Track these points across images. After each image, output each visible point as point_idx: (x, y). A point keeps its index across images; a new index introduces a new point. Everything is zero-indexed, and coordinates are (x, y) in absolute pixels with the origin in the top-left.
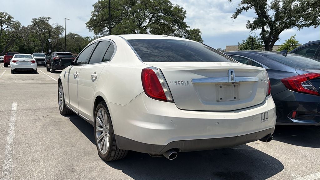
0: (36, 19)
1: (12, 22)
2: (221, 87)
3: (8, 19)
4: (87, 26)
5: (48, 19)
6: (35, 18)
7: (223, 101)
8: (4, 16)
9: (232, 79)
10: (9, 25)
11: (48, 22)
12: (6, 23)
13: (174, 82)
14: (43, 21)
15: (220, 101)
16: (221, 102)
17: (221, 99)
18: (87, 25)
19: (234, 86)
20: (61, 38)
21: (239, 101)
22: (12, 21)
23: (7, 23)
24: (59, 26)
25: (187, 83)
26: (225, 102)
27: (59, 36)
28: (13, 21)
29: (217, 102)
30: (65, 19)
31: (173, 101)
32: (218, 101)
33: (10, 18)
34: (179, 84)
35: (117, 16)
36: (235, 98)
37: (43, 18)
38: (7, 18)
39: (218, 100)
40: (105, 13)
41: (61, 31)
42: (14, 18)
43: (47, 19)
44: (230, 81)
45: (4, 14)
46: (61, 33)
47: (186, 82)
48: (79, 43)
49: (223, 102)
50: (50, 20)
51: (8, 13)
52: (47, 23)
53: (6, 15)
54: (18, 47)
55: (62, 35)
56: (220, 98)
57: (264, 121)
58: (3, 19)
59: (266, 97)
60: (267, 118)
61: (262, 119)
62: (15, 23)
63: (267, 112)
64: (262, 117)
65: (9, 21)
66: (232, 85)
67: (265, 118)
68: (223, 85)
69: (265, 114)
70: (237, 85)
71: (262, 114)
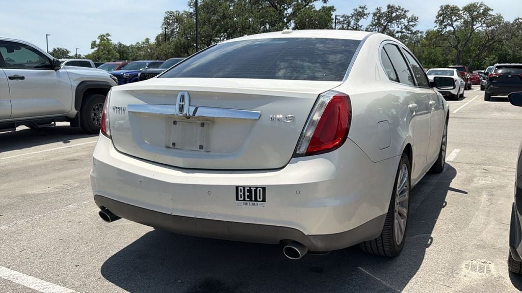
1: (489, 17)
2: (175, 123)
3: (483, 13)
7: (177, 149)
8: (479, 7)
10: (484, 21)
12: (480, 19)
13: (113, 108)
15: (171, 148)
16: (171, 150)
17: (174, 144)
19: (202, 125)
21: (209, 153)
22: (490, 15)
23: (482, 19)
25: (123, 111)
26: (180, 151)
28: (492, 15)
29: (166, 149)
31: (111, 138)
32: (168, 147)
33: (487, 10)
34: (117, 111)
36: (201, 147)
38: (481, 11)
39: (168, 145)
42: (492, 10)
44: (176, 113)
45: (478, 6)
47: (123, 109)
49: (175, 150)
51: (485, 3)
53: (481, 7)
54: (497, 57)
56: (173, 142)
57: (248, 204)
58: (476, 13)
59: (292, 157)
60: (258, 199)
61: (240, 199)
62: (494, 18)
63: (262, 188)
64: (240, 193)
65: (484, 16)
66: (198, 122)
67: (253, 199)
68: (179, 120)
69: (253, 189)
70: (209, 124)
71: (239, 188)
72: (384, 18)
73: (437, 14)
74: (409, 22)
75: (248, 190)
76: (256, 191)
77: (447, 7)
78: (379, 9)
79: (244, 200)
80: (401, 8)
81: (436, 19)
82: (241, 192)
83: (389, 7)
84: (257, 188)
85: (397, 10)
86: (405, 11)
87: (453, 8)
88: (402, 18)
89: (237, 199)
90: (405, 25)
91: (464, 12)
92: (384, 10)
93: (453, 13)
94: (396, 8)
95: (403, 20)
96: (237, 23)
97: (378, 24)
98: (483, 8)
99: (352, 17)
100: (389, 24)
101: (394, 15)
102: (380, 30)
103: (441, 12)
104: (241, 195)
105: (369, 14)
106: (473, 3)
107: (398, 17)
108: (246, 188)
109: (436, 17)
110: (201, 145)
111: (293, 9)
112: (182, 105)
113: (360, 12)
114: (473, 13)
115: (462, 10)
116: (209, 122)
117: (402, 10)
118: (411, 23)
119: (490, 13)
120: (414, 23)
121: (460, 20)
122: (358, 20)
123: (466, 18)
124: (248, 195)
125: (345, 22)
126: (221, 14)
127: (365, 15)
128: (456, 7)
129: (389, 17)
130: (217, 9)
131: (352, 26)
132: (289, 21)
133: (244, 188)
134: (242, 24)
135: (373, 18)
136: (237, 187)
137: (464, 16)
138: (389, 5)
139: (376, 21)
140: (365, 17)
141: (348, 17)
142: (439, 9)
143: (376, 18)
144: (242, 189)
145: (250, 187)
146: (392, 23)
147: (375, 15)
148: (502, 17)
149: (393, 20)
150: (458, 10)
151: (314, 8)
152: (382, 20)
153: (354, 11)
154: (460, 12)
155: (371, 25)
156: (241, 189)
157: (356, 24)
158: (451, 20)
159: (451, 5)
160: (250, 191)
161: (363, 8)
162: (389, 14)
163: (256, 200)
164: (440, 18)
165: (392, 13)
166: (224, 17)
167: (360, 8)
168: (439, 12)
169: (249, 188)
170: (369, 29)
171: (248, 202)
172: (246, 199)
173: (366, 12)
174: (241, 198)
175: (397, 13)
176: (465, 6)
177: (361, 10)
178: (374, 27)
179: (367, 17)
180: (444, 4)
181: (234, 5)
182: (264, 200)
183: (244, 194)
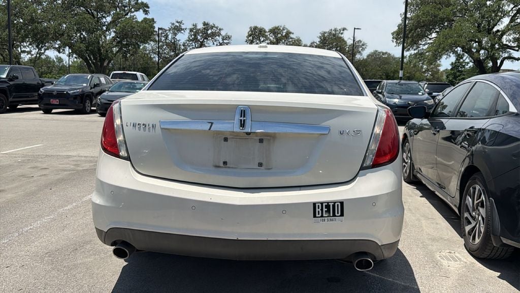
0: (325, 33)
1: (291, 40)
2: (226, 140)
3: (285, 36)
4: (393, 38)
5: (343, 30)
6: (324, 31)
7: (229, 167)
8: (282, 31)
9: (243, 124)
11: (342, 36)
12: (283, 41)
13: (132, 125)
14: (334, 35)
15: (222, 167)
16: (223, 169)
17: (225, 163)
18: (393, 35)
19: (261, 141)
20: (359, 61)
21: (270, 171)
22: (291, 38)
23: (285, 41)
24: (358, 41)
25: (151, 128)
26: (234, 170)
27: (357, 56)
28: (293, 38)
29: (214, 168)
30: (355, 29)
31: (128, 158)
32: (217, 167)
33: (288, 33)
34: (139, 129)
35: (445, 16)
36: (260, 165)
37: (335, 30)
38: (284, 34)
39: (217, 165)
40: (424, 14)
41: (361, 48)
42: (293, 33)
43: (342, 32)
44: (237, 129)
45: (282, 29)
46: (360, 52)
47: (151, 126)
48: (386, 66)
49: (229, 170)
50: (345, 31)
52: (341, 38)
53: (284, 30)
55: (361, 55)
56: (224, 161)
57: (326, 220)
58: (280, 35)
59: (360, 170)
60: (336, 214)
61: (317, 216)
62: (295, 41)
63: (340, 202)
64: (317, 210)
65: (287, 38)
66: (255, 138)
67: (331, 215)
68: (232, 136)
69: (331, 204)
70: (269, 140)
71: (317, 205)
72: (201, 34)
73: (247, 35)
74: (223, 40)
75: (325, 205)
76: (334, 206)
77: (256, 28)
78: (195, 26)
79: (322, 216)
80: (216, 26)
81: (246, 38)
82: (319, 208)
83: (205, 24)
84: (335, 203)
85: (212, 27)
86: (220, 30)
87: (261, 29)
88: (217, 35)
89: (315, 216)
90: (219, 43)
91: (270, 34)
92: (200, 26)
93: (260, 34)
94: (211, 26)
95: (217, 37)
96: (49, 28)
97: (195, 40)
98: (285, 31)
99: (169, 30)
100: (205, 40)
101: (209, 32)
102: (197, 46)
103: (250, 32)
104: (319, 212)
105: (186, 29)
106: (277, 26)
107: (213, 35)
108: (324, 204)
109: (247, 37)
110: (260, 162)
111: (112, 18)
112: (244, 120)
113: (178, 26)
114: (277, 35)
115: (269, 32)
116: (269, 138)
117: (217, 28)
118: (225, 41)
119: (292, 36)
120: (228, 41)
121: (267, 41)
122: (176, 34)
123: (272, 39)
124: (326, 211)
125: (163, 35)
126: (29, 18)
127: (182, 29)
128: (263, 28)
129: (205, 33)
130: (22, 11)
131: (170, 40)
132: (108, 29)
133: (322, 203)
134: (55, 30)
135: (189, 33)
136: (314, 204)
137: (270, 37)
138: (204, 22)
139: (193, 36)
140: (182, 31)
141: (166, 30)
142: (249, 30)
143: (192, 33)
144: (320, 205)
145: (328, 203)
146: (208, 40)
147: (191, 30)
148: (300, 40)
149: (209, 37)
150: (265, 31)
151: (136, 18)
152: (198, 36)
153: (171, 24)
154: (267, 34)
155: (188, 41)
156: (318, 206)
157: (174, 38)
158: (260, 40)
159: (259, 26)
160: (328, 206)
161: (180, 23)
162: (204, 31)
163: (334, 215)
164: (250, 38)
165: (208, 30)
166: (32, 21)
167: (177, 22)
168: (248, 33)
169: (326, 204)
170: (186, 44)
171: (326, 218)
172: (324, 215)
173: (183, 27)
174: (319, 214)
175: (213, 30)
176: (270, 28)
177: (178, 24)
178: (190, 42)
179: (184, 32)
180: (253, 26)
181: (43, 8)
182: (342, 215)
183: (322, 210)
